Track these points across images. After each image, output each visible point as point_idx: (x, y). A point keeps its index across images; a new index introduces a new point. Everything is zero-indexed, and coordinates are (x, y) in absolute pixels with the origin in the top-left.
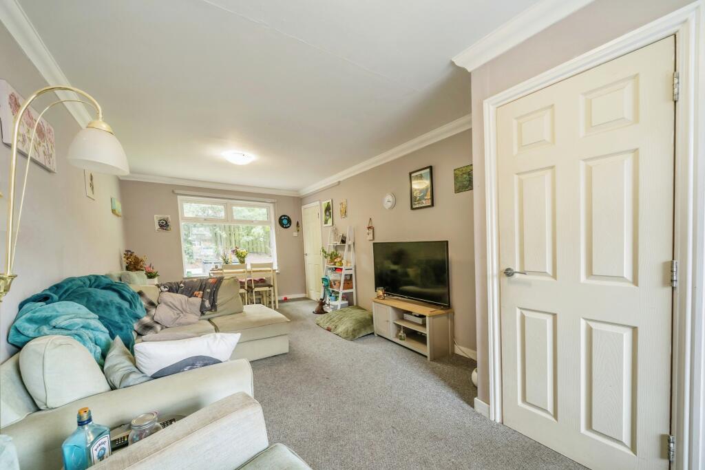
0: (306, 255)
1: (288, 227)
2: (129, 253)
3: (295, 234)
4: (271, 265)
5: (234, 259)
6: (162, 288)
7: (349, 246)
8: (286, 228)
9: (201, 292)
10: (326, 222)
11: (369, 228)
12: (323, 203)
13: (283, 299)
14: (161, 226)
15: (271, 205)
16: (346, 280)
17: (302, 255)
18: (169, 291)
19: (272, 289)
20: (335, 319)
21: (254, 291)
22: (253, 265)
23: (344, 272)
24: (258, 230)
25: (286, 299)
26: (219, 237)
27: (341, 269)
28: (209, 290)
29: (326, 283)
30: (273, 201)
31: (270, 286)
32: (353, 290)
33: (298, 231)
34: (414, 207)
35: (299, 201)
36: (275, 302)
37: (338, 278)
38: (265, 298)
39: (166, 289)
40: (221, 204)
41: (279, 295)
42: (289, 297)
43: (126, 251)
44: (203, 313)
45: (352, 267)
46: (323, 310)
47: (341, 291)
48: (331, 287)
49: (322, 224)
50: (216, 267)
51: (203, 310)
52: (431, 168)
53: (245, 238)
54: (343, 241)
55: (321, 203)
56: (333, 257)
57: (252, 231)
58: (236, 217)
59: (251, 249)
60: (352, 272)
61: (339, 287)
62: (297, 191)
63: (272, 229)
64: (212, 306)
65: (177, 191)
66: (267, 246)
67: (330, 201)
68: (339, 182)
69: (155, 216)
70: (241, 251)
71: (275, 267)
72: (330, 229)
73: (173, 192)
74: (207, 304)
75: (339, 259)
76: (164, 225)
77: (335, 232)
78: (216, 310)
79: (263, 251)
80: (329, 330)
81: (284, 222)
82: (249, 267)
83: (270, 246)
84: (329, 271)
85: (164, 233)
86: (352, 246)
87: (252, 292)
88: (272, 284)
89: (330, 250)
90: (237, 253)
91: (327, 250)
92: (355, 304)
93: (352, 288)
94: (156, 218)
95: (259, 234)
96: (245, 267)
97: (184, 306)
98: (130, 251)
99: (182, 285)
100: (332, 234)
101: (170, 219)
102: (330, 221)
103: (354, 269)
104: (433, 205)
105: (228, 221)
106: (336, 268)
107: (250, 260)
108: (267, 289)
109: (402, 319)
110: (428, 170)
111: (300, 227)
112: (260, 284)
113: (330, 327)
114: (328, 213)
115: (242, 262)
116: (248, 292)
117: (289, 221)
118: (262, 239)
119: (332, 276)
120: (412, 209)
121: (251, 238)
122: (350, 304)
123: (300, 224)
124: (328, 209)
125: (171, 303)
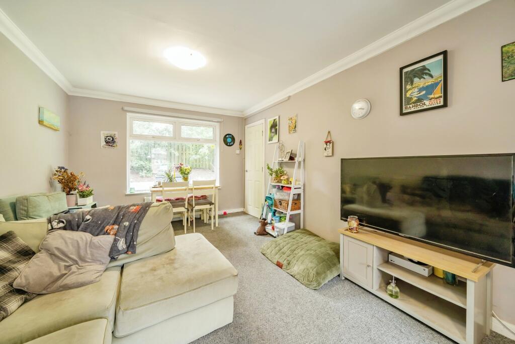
0: (247, 171)
1: (232, 145)
2: (63, 170)
3: (238, 152)
4: (213, 182)
5: (177, 175)
6: (55, 224)
7: (300, 163)
8: (230, 146)
9: (116, 227)
10: (271, 139)
11: (326, 143)
12: (269, 120)
13: (223, 213)
14: (107, 142)
15: (217, 125)
16: (294, 200)
17: (243, 171)
18: (64, 228)
19: (212, 206)
20: (285, 249)
21: (194, 209)
22: (195, 183)
23: (293, 191)
24: (204, 150)
25: (225, 213)
26: (173, 156)
27: (290, 188)
28: (127, 224)
29: (270, 202)
30: (220, 120)
31: (211, 204)
32: (301, 211)
33: (241, 148)
34: (404, 111)
35: (243, 121)
36: (214, 217)
37: (286, 198)
38: (205, 215)
39: (61, 225)
40: (170, 122)
41: (219, 210)
42: (228, 211)
43: (59, 168)
44: (113, 259)
45: (301, 186)
46: (265, 230)
47: (289, 213)
48: (276, 206)
49: (265, 142)
50: (159, 184)
51: (113, 254)
52: (445, 53)
53: (194, 156)
54: (292, 158)
55: (266, 121)
56: (279, 174)
57: (200, 151)
58: (184, 135)
59: (198, 165)
60: (300, 191)
61: (286, 209)
62: (242, 112)
63: (217, 146)
64: (128, 247)
65: (126, 108)
66: (211, 163)
67: (277, 117)
68: (289, 97)
69: (102, 132)
70: (185, 168)
71: (218, 184)
72: (276, 146)
73: (122, 109)
74: (122, 245)
75: (286, 177)
76: (110, 141)
77: (281, 148)
78: (134, 252)
79: (207, 167)
80: (279, 265)
81: (229, 140)
82: (191, 185)
83: (213, 163)
84: (275, 190)
85: (109, 150)
86: (302, 163)
87: (192, 210)
88: (213, 202)
89: (276, 167)
90: (181, 170)
91: (271, 167)
92: (302, 227)
93: (299, 208)
94: (103, 135)
95: (205, 153)
96: (187, 185)
97: (82, 253)
98: (63, 168)
99: (88, 217)
100: (278, 150)
101: (117, 136)
102: (275, 139)
103: (302, 188)
104: (445, 105)
105: (175, 139)
106: (283, 187)
107: (194, 177)
108: (208, 206)
109: (387, 262)
110: (441, 57)
111: (243, 145)
112: (201, 201)
113: (281, 261)
114: (273, 130)
115: (186, 179)
116: (188, 210)
117: (233, 139)
118: (207, 158)
119: (277, 195)
120: (402, 114)
121: (198, 156)
122: (297, 227)
123: (243, 143)
124: (274, 126)
125: (58, 249)
